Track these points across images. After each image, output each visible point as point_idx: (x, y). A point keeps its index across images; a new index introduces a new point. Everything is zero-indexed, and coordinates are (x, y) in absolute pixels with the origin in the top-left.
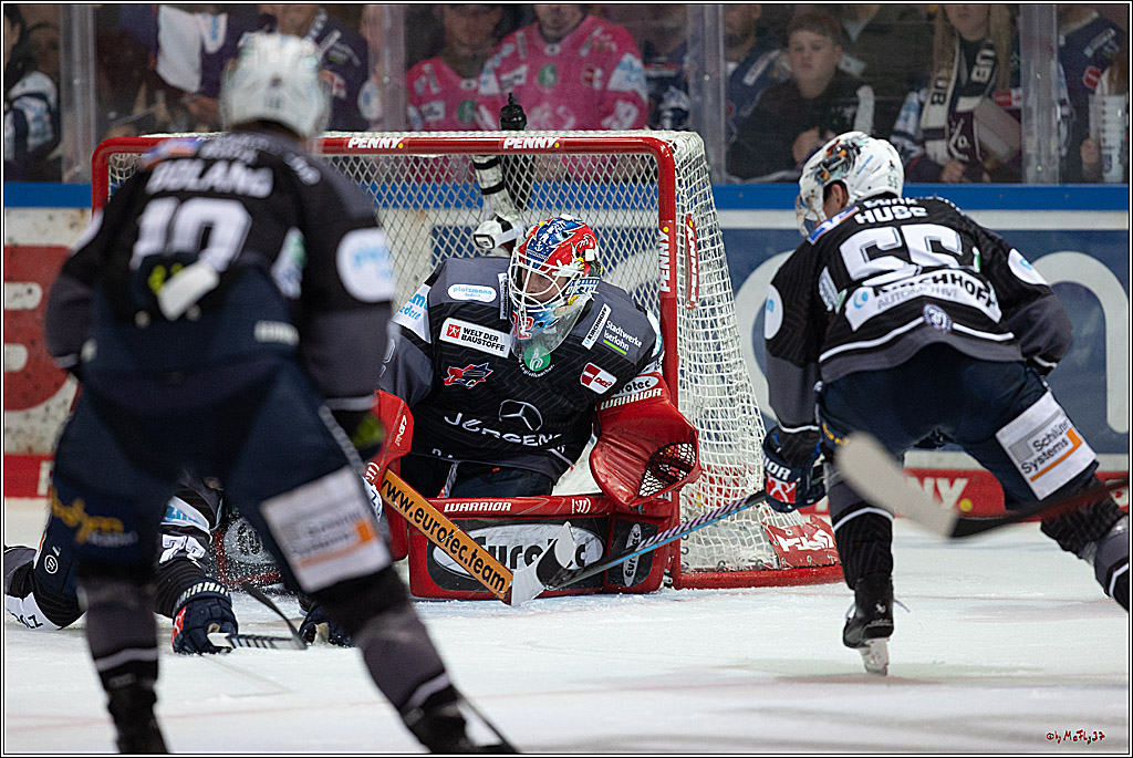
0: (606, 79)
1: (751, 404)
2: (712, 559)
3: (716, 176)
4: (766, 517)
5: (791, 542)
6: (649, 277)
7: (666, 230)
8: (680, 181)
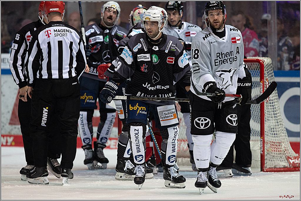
0: (248, 45)
1: (283, 126)
2: (273, 165)
3: (275, 69)
4: (287, 154)
5: (293, 161)
6: (258, 94)
7: (262, 82)
8: (265, 70)
